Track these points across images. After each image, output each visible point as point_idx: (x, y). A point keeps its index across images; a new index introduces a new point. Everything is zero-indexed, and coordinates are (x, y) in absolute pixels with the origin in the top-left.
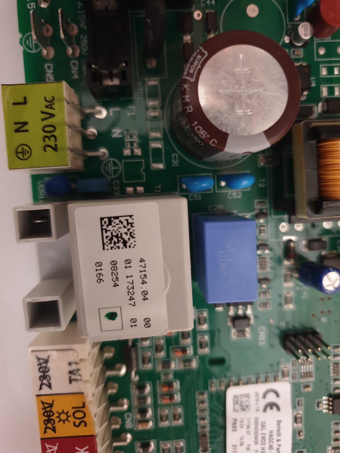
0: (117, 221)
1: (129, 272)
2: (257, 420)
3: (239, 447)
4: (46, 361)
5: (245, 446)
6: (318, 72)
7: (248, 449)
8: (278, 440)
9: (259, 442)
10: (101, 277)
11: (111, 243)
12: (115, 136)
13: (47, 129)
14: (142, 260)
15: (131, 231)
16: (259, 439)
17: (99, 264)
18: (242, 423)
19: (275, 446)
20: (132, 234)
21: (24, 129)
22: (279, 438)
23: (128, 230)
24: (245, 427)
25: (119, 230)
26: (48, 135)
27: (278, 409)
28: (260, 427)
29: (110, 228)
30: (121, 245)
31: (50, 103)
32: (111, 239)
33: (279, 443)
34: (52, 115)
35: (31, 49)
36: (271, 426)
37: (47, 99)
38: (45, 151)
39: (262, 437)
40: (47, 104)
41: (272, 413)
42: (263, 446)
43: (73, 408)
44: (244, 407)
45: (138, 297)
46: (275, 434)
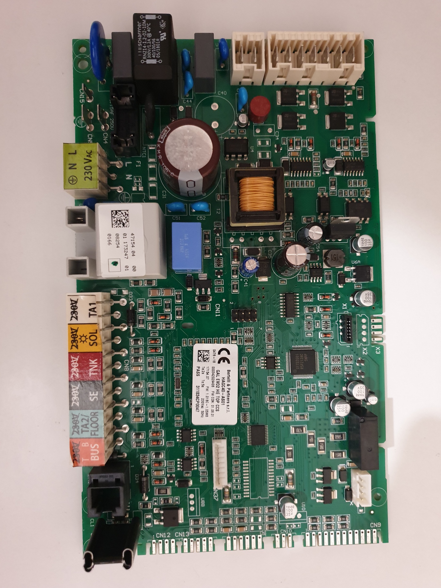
0: (120, 213)
1: (125, 240)
2: (213, 368)
3: (200, 387)
4: (76, 302)
5: (205, 388)
6: (256, 143)
7: (207, 390)
8: (228, 385)
9: (215, 386)
10: (110, 242)
11: (116, 224)
12: (128, 178)
13: (87, 168)
14: (132, 234)
15: (127, 218)
16: (215, 383)
17: (109, 235)
18: (203, 370)
19: (226, 390)
20: (128, 220)
21: (74, 167)
22: (229, 383)
23: (126, 218)
24: (205, 373)
25: (121, 217)
26: (88, 171)
27: (229, 362)
28: (215, 374)
29: (116, 216)
30: (121, 225)
31: (90, 154)
32: (116, 222)
33: (229, 387)
34: (90, 161)
35: (81, 126)
36: (223, 374)
37: (88, 152)
38: (85, 180)
39: (217, 382)
40: (88, 154)
41: (224, 364)
42: (217, 388)
43: (90, 333)
44: (205, 359)
45: (130, 254)
46: (226, 380)
